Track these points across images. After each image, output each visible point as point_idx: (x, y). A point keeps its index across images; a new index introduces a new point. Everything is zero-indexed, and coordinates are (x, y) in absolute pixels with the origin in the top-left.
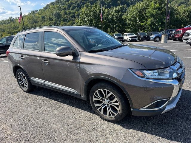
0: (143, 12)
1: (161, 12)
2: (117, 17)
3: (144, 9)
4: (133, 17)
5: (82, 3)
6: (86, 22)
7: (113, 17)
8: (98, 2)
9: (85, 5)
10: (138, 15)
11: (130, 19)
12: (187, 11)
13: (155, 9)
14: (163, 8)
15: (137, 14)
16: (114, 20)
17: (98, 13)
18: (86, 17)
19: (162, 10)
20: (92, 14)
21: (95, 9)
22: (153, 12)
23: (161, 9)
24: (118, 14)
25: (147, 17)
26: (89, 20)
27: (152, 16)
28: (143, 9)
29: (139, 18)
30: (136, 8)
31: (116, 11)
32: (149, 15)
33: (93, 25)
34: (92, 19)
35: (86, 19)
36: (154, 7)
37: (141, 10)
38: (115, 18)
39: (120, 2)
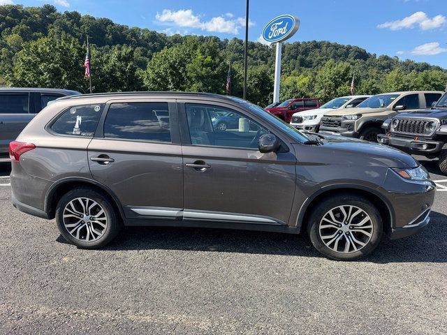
0: (179, 68)
1: (215, 72)
2: (123, 72)
3: (182, 63)
4: (158, 75)
5: (6, 21)
6: (42, 74)
7: (113, 71)
8: (53, 27)
9: (14, 29)
10: (171, 73)
11: (154, 79)
12: (255, 76)
13: (203, 66)
14: (217, 66)
15: (169, 71)
16: (117, 78)
17: (76, 57)
18: (42, 61)
19: (217, 69)
20: (57, 55)
21: (64, 45)
22: (202, 70)
23: (215, 68)
24: (127, 65)
25: (189, 78)
26: (49, 71)
27: (199, 78)
28: (180, 62)
29: (173, 81)
30: (166, 59)
31: (119, 58)
32: (193, 75)
33: (64, 83)
34: (58, 69)
35: (41, 67)
36: (202, 61)
37: (175, 62)
38: (118, 74)
39: (110, 37)
